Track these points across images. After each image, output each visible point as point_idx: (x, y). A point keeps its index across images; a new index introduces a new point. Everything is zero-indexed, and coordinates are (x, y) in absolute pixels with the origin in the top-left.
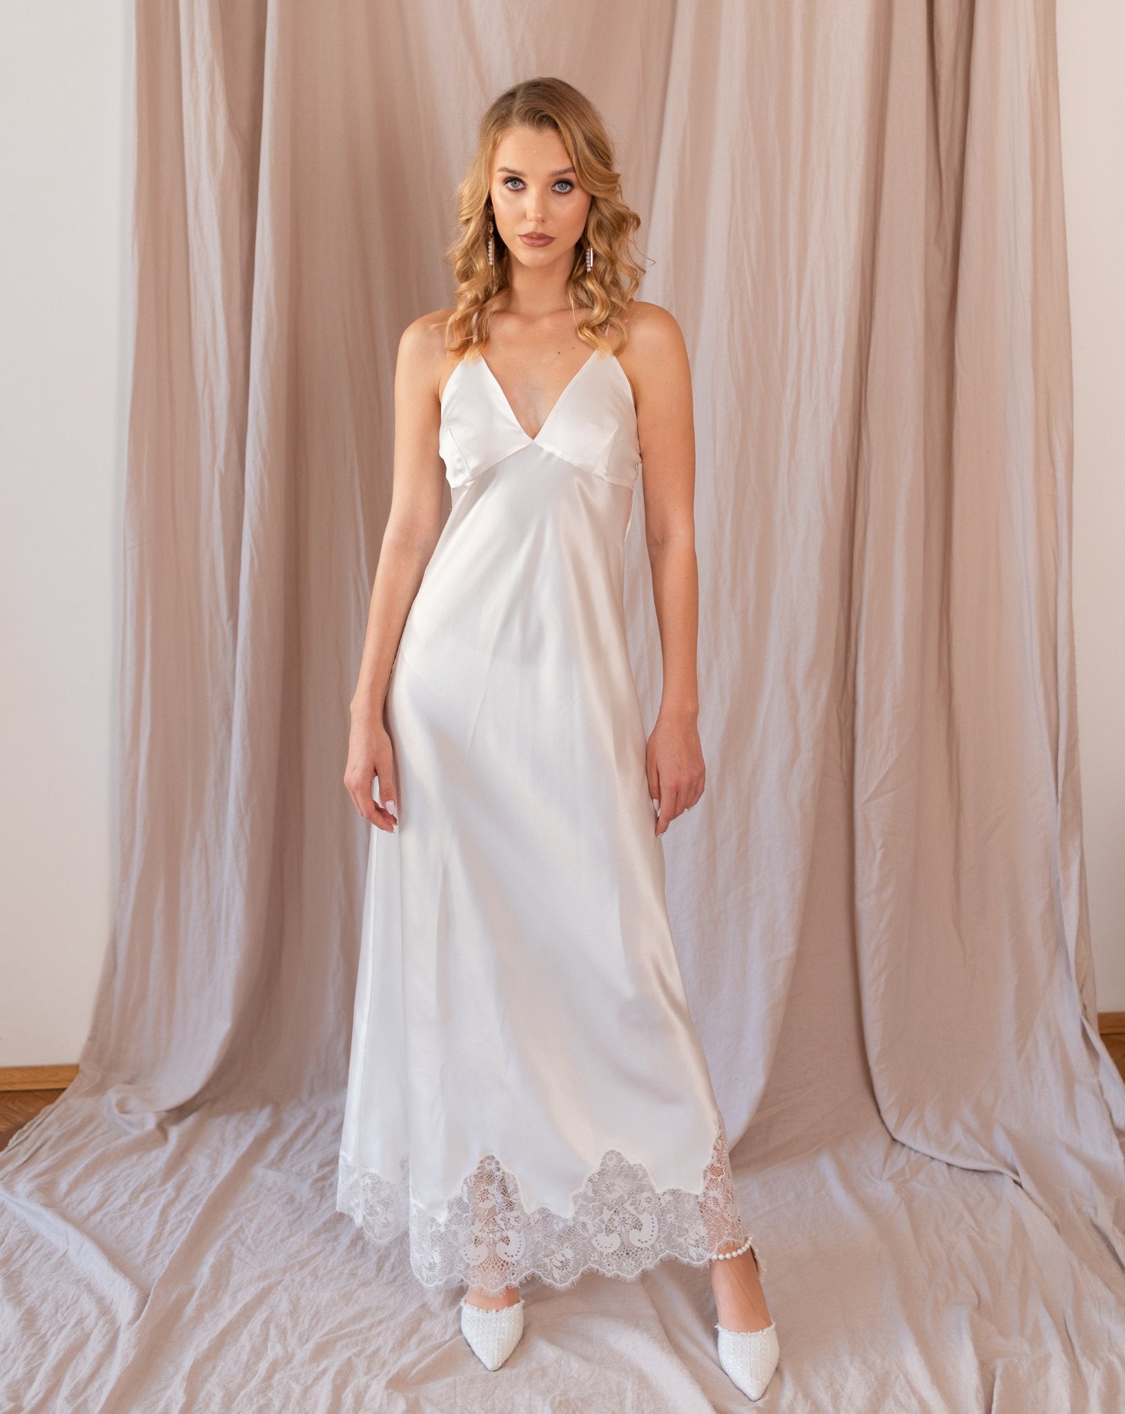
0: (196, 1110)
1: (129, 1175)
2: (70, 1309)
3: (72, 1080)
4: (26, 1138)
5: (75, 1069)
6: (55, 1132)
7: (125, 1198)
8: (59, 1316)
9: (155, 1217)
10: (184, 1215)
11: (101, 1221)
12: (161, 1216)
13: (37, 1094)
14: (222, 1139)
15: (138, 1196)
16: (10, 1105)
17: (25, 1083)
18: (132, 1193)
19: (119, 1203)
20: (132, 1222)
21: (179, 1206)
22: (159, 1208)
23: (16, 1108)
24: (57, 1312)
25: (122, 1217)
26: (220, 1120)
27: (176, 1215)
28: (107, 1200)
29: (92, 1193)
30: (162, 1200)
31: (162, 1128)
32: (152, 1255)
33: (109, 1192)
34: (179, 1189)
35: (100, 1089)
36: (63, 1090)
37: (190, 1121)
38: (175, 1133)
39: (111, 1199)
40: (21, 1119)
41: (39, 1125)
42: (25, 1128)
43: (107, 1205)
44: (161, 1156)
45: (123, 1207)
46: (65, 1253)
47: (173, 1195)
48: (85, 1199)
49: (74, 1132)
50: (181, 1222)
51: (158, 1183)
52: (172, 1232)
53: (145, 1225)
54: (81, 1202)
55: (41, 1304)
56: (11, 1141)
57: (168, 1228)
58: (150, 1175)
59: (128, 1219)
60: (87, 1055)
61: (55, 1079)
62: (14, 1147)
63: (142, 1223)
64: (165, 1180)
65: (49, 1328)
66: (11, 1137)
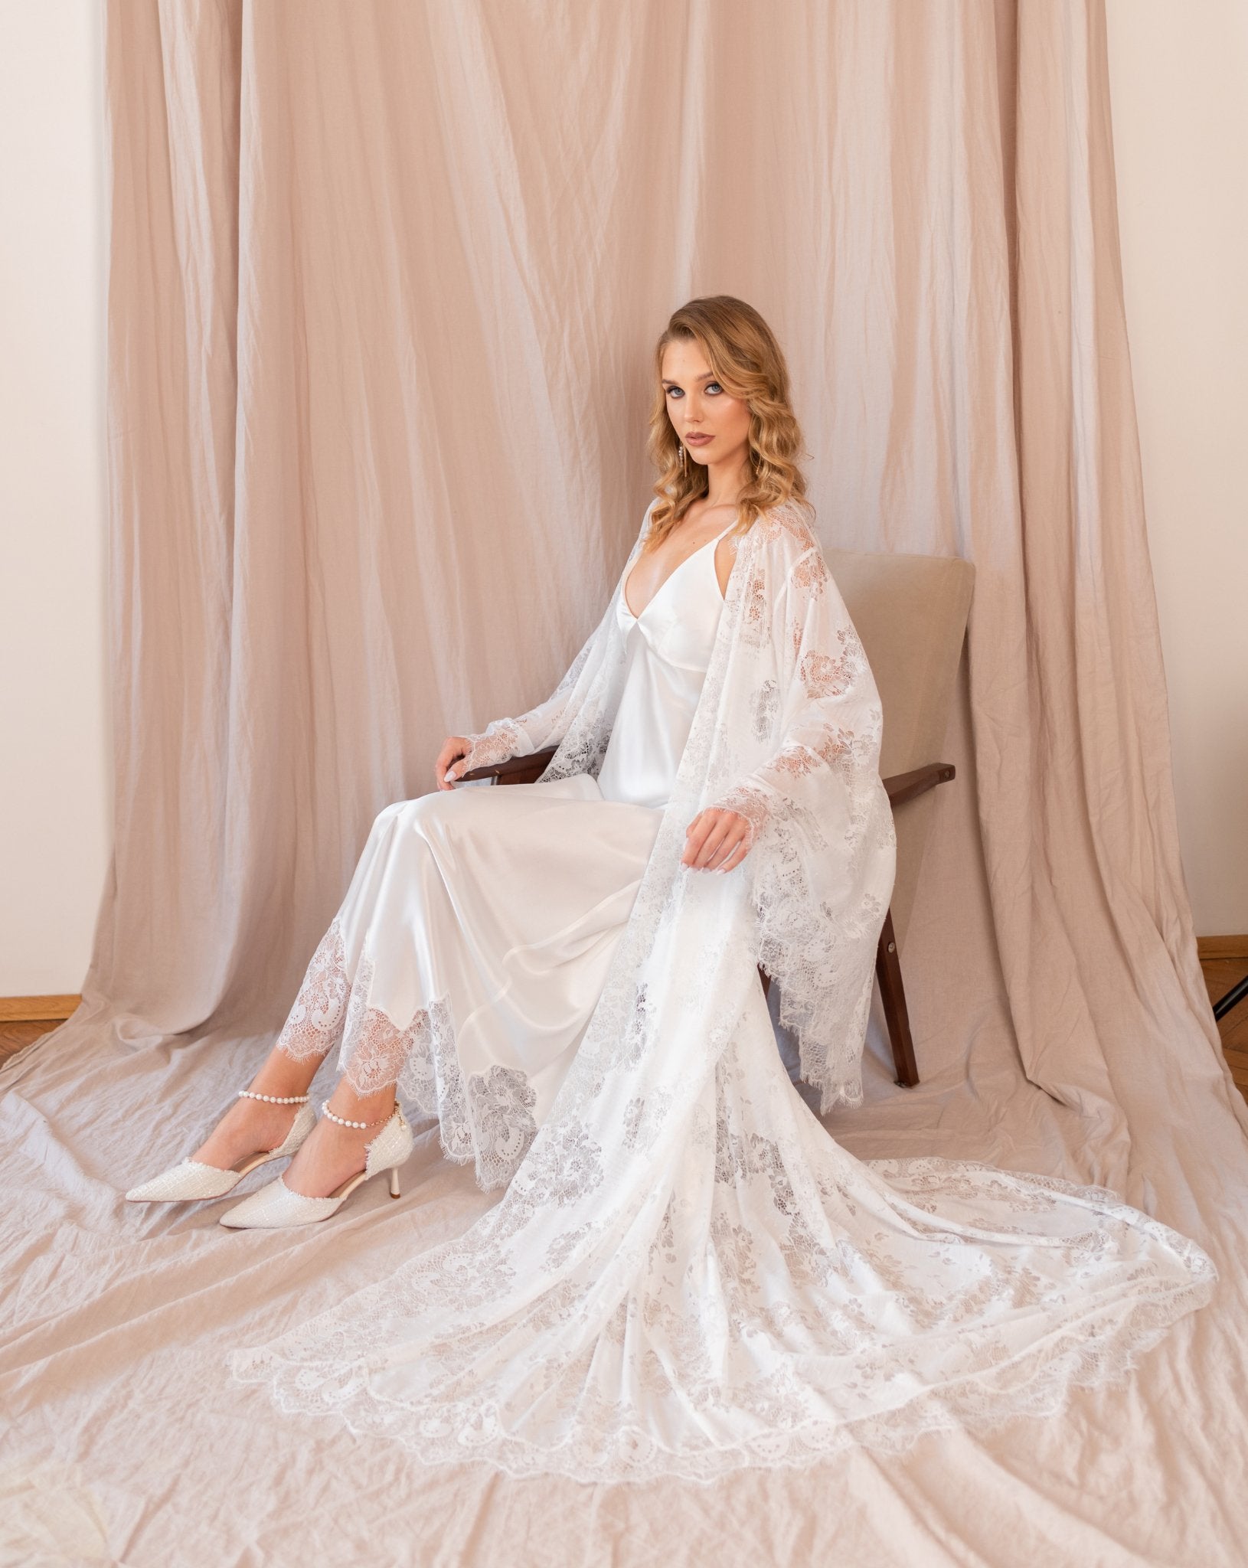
0: (207, 1035)
1: (126, 1094)
2: (38, 1216)
3: (74, 1011)
4: (21, 1062)
5: (77, 999)
6: (52, 1056)
7: (120, 1114)
8: (25, 1222)
9: (148, 1132)
10: (179, 1130)
11: (91, 1135)
12: (154, 1131)
13: (35, 1024)
14: (230, 1062)
15: (133, 1113)
16: (9, 1036)
17: (24, 1013)
18: (127, 1111)
19: (111, 1119)
20: (123, 1137)
21: (174, 1121)
22: (154, 1123)
23: (12, 1037)
24: (23, 1219)
25: (114, 1131)
26: (230, 1045)
27: (170, 1130)
28: (98, 1117)
29: (85, 1109)
30: (158, 1117)
31: (165, 1049)
32: (139, 1166)
33: (102, 1109)
34: (176, 1107)
35: (103, 1016)
36: (65, 1020)
37: (198, 1045)
38: (178, 1055)
39: (105, 1115)
40: (15, 1046)
41: (34, 1050)
42: (21, 1052)
43: (98, 1121)
44: (162, 1076)
45: (116, 1123)
46: (40, 1166)
47: (170, 1111)
48: (77, 1115)
49: (73, 1056)
50: (175, 1136)
51: (155, 1100)
52: (164, 1145)
53: (135, 1139)
54: (72, 1117)
55: (8, 1212)
56: (5, 1065)
57: (160, 1141)
58: (147, 1094)
59: (119, 1134)
60: (89, 983)
61: (56, 1009)
62: (8, 1069)
63: (133, 1138)
64: (161, 1100)
65: (14, 1232)
66: (5, 1062)
